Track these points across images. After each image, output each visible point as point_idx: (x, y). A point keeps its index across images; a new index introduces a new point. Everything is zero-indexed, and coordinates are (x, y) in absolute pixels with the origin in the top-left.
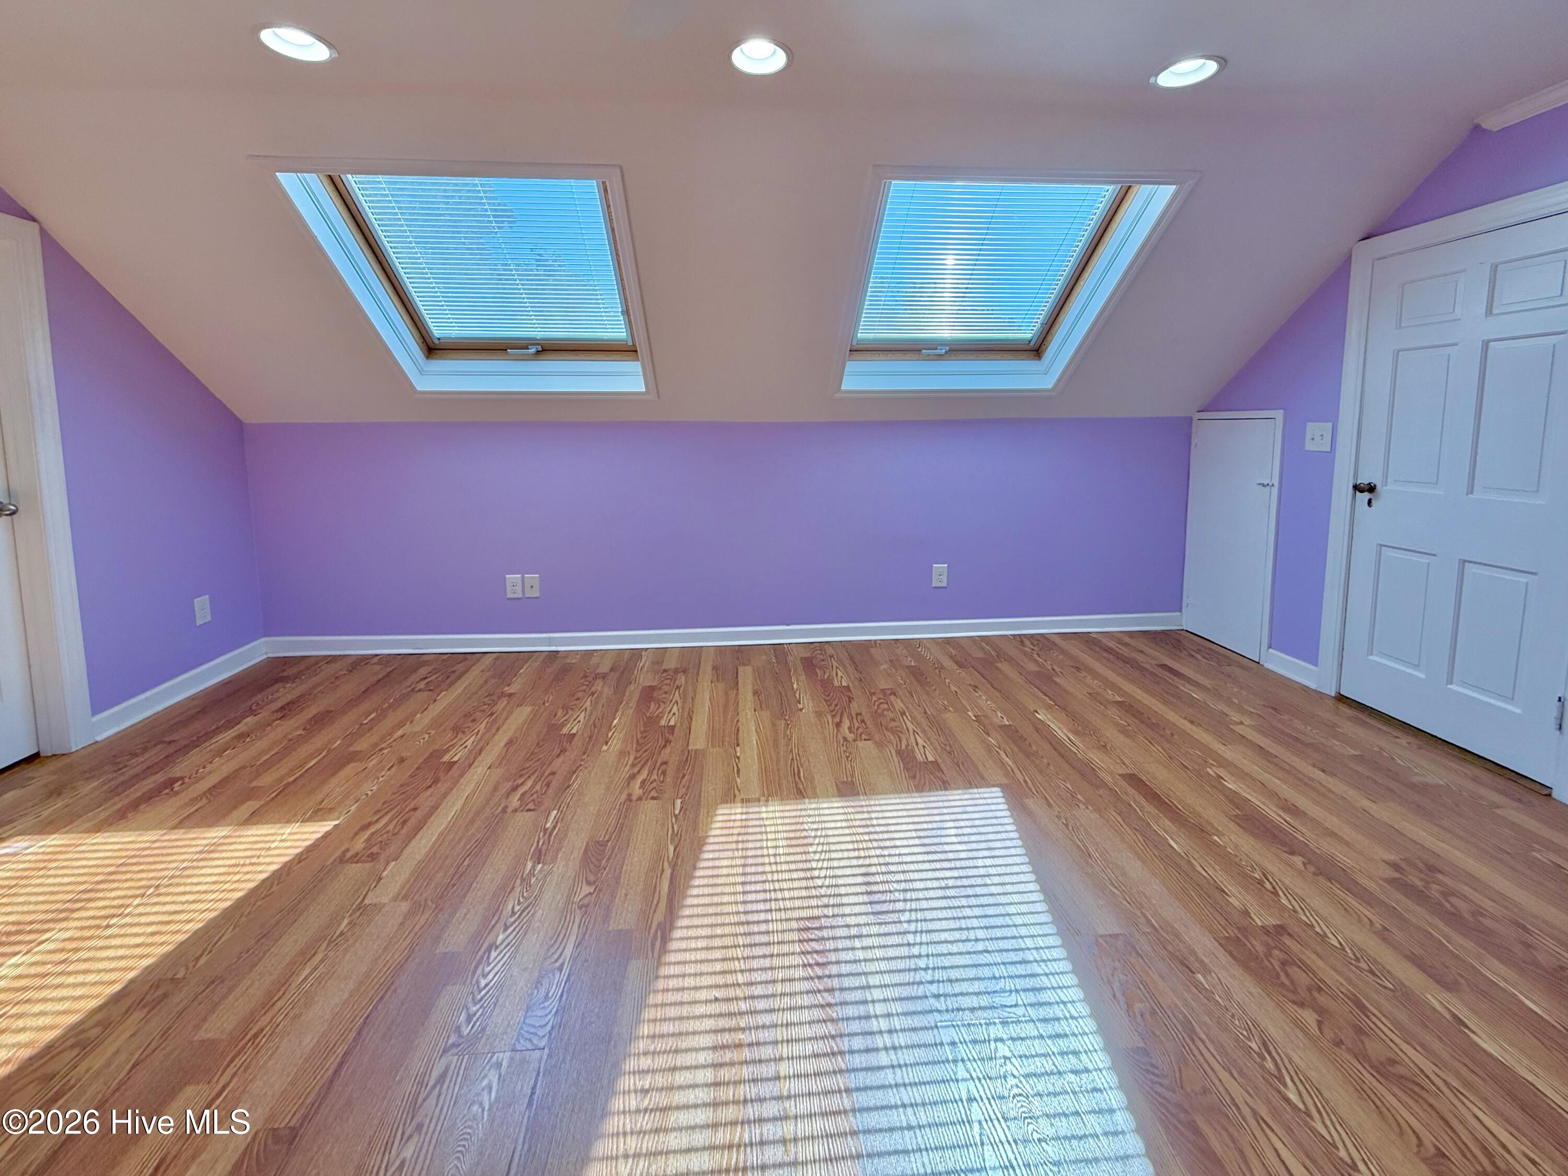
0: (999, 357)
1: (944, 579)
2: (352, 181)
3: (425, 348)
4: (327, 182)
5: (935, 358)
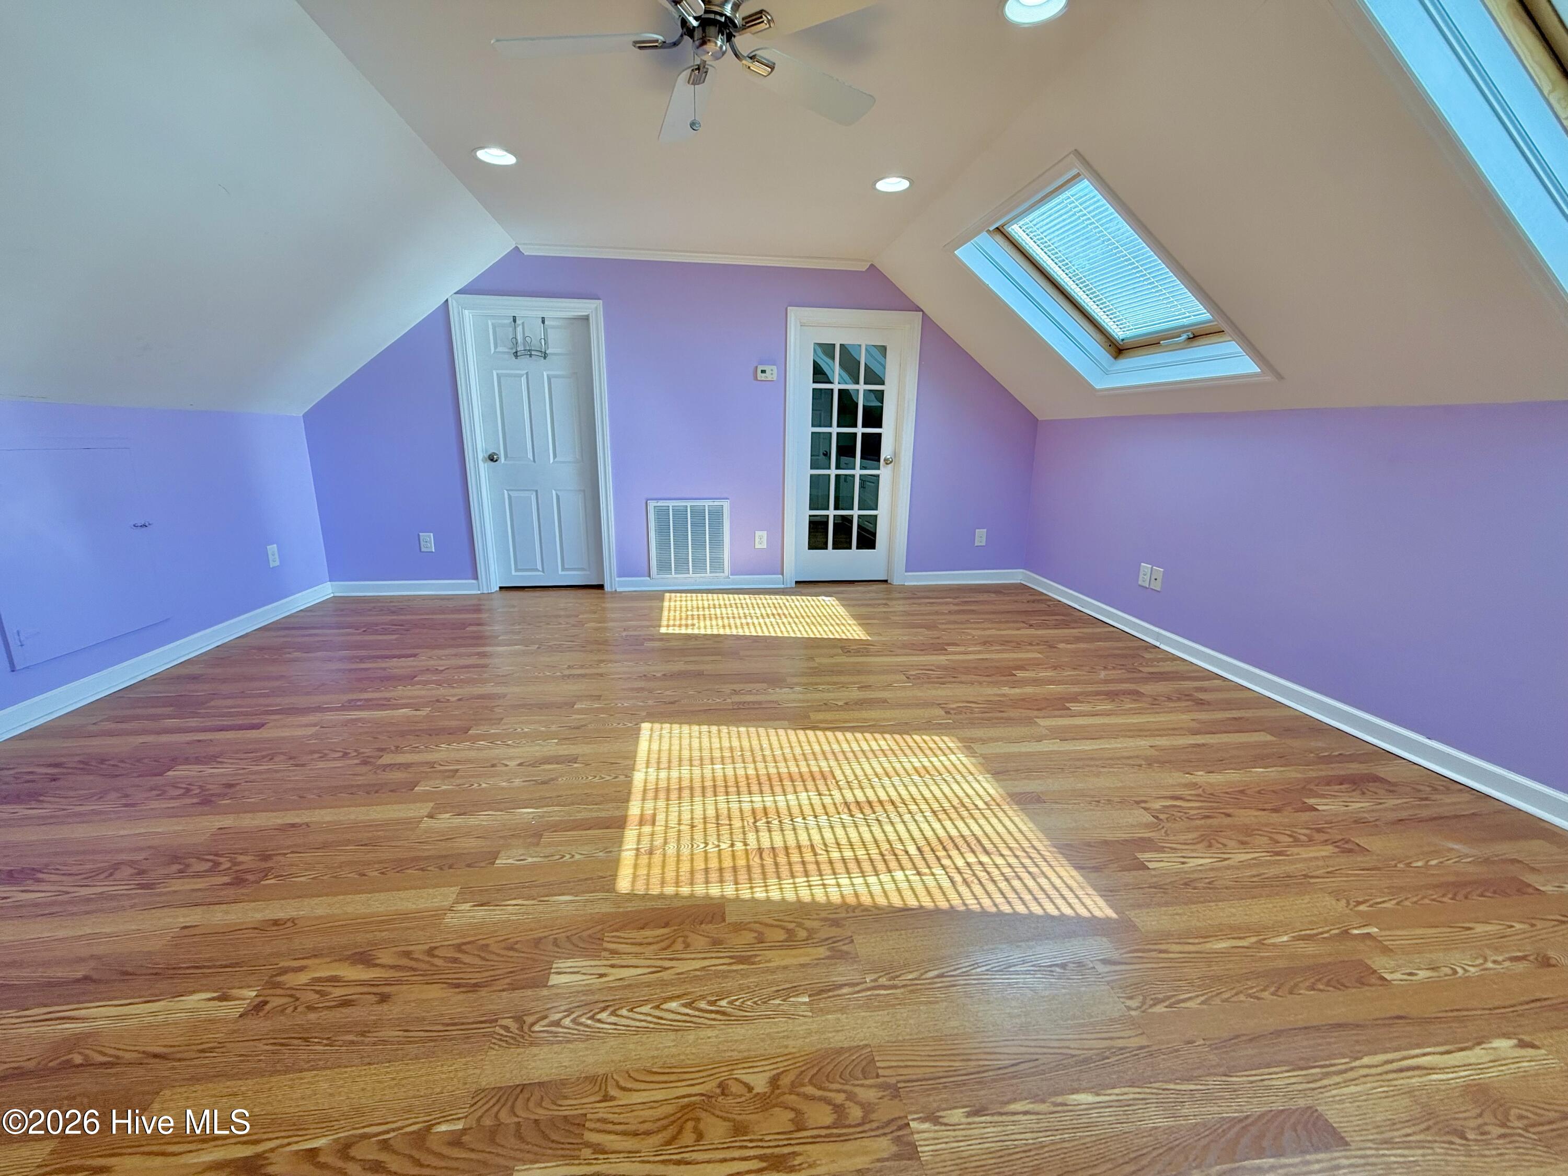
2: (1011, 231)
3: (1112, 349)
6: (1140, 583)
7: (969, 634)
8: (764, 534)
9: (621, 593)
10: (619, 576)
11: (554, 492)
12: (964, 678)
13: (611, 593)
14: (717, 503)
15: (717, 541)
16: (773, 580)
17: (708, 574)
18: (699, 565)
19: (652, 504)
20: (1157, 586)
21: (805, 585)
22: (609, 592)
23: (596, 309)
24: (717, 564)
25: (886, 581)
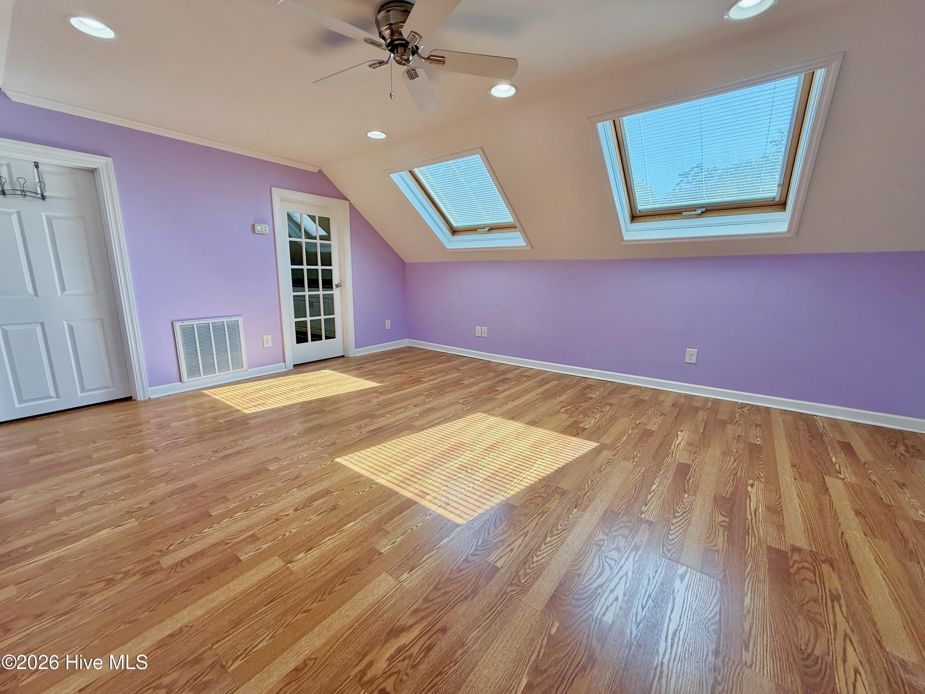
0: (748, 212)
1: (694, 357)
2: (416, 170)
3: (452, 231)
4: (409, 173)
5: (695, 216)
6: (477, 335)
7: (421, 372)
8: (269, 337)
9: (155, 399)
10: (151, 385)
11: (65, 323)
12: (447, 390)
13: (145, 401)
14: (233, 319)
15: (236, 347)
16: (280, 367)
17: (231, 371)
18: (224, 366)
19: (177, 325)
20: (485, 335)
21: (300, 367)
22: (141, 402)
23: (107, 163)
24: (238, 364)
25: (343, 356)
